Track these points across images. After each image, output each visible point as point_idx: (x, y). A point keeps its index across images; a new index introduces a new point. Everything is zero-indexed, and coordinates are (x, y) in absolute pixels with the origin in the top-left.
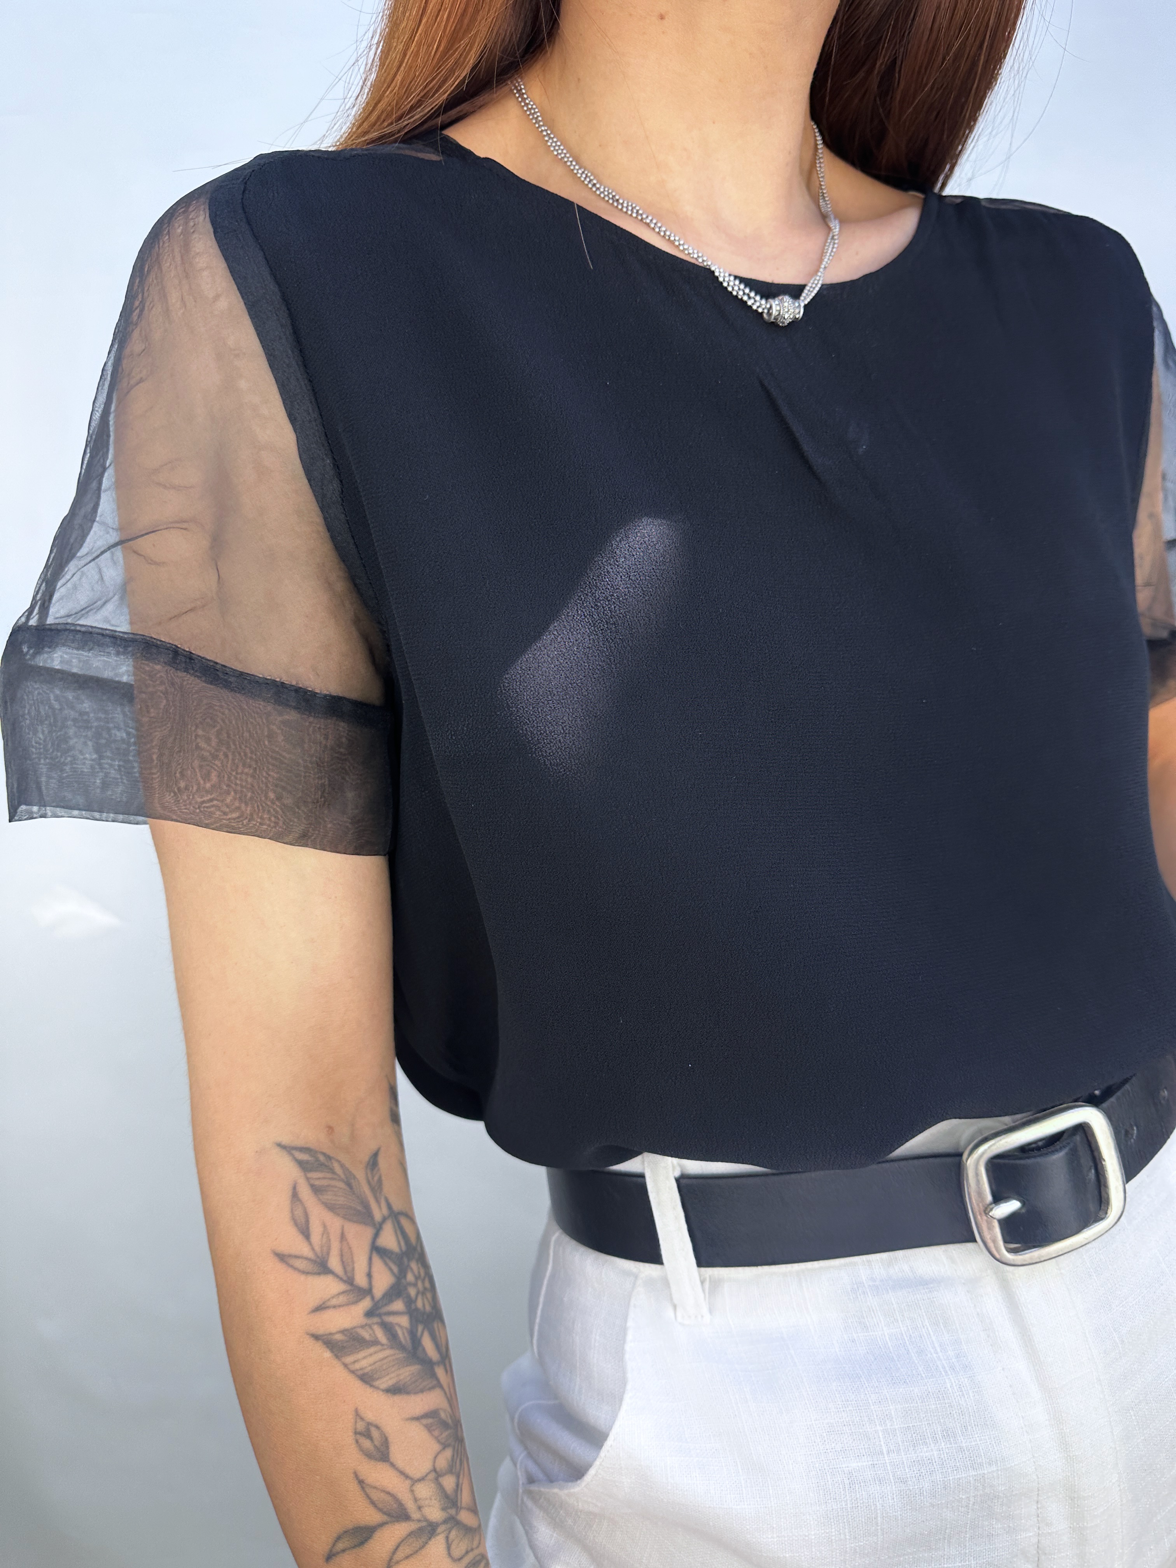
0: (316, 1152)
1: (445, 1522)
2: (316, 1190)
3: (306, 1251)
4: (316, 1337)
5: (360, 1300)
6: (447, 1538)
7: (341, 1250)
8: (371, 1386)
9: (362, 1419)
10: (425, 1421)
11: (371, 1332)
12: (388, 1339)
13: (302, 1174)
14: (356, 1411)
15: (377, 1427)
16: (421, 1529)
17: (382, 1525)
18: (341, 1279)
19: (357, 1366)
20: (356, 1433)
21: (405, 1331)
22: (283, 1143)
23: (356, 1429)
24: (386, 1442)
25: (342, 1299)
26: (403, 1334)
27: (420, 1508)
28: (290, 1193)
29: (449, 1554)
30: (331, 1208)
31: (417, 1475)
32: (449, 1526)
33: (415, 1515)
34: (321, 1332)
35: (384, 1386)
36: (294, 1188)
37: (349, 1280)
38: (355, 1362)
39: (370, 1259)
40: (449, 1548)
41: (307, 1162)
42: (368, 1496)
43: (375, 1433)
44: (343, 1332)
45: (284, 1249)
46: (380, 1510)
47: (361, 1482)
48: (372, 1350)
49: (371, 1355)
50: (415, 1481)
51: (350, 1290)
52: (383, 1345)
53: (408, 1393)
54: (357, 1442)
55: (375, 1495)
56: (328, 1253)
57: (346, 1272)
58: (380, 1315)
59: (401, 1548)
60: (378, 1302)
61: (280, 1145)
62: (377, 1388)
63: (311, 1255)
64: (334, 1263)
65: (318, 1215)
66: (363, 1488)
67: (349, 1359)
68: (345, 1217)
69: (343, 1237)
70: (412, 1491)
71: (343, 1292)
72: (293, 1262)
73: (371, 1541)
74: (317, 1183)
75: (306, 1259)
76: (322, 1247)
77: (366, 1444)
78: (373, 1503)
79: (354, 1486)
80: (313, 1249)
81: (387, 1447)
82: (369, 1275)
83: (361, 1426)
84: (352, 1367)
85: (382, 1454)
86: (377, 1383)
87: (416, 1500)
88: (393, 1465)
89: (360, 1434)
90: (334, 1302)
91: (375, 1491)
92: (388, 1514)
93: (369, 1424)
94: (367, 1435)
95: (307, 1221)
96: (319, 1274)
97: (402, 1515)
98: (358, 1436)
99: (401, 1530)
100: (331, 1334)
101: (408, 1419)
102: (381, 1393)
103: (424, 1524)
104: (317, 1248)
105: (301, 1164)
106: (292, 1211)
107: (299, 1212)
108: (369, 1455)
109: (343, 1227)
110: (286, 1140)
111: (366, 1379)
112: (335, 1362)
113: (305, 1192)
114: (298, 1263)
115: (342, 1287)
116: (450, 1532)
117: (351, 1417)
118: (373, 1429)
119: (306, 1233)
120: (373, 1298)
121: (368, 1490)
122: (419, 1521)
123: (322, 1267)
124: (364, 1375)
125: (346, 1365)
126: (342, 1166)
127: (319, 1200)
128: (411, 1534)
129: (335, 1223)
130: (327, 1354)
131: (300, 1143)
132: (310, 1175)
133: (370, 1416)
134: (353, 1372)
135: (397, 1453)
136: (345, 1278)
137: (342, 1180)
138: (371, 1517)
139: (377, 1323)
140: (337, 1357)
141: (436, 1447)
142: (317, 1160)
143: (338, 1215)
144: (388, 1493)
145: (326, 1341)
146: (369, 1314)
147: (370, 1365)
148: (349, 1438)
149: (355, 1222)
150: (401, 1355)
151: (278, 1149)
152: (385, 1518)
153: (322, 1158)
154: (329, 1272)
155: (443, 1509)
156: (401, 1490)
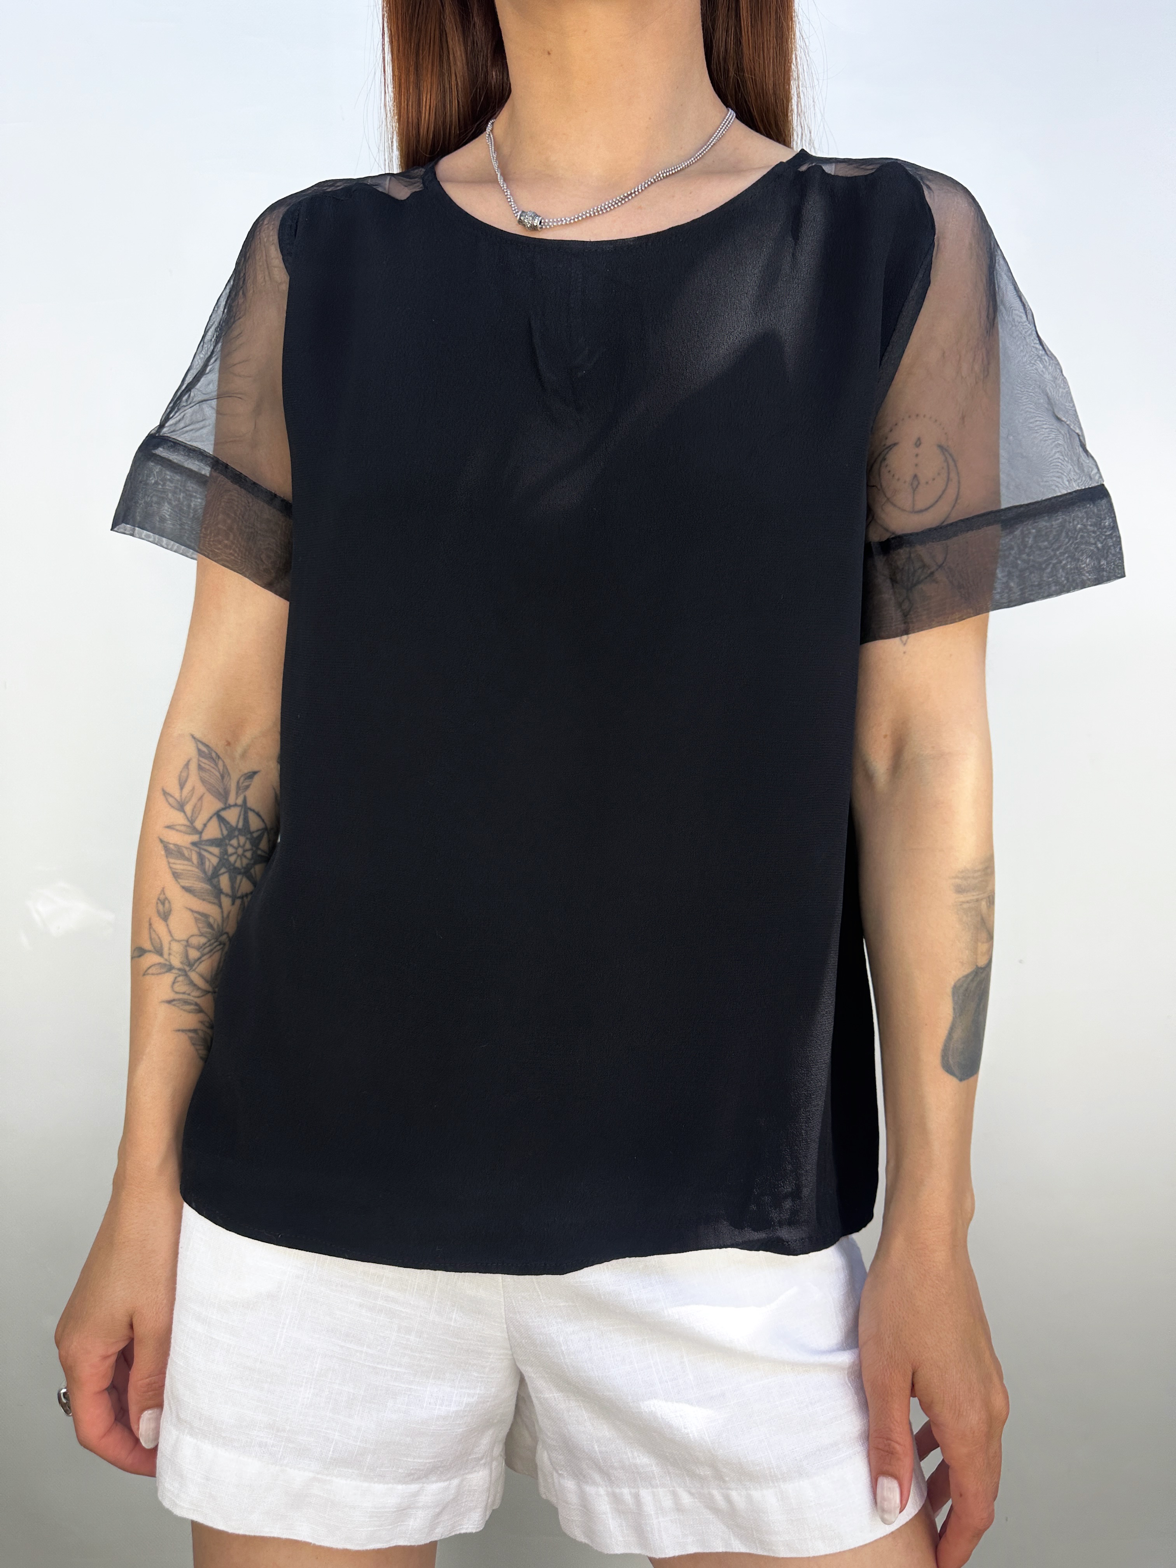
0: (212, 750)
1: (179, 969)
2: (200, 768)
3: (177, 795)
4: (161, 841)
5: (192, 834)
6: (176, 978)
7: (196, 804)
8: (176, 880)
9: (164, 894)
10: (196, 915)
11: (190, 854)
12: (198, 862)
13: (197, 756)
14: (163, 888)
15: (169, 902)
16: (165, 965)
17: (150, 951)
18: (187, 818)
19: (174, 866)
20: (159, 899)
21: (211, 867)
22: (195, 736)
23: (159, 897)
24: (170, 909)
25: (182, 828)
26: (209, 866)
27: (170, 954)
28: (185, 763)
29: (172, 986)
30: (203, 781)
31: (177, 938)
32: (180, 973)
33: (166, 956)
34: (165, 840)
35: (183, 884)
36: (189, 761)
37: (192, 822)
38: (174, 863)
39: (211, 818)
40: (174, 983)
41: (204, 752)
42: (150, 934)
43: (167, 905)
44: (175, 845)
45: (168, 790)
46: (152, 944)
47: (150, 924)
48: (186, 862)
49: (184, 865)
50: (174, 940)
51: (189, 826)
52: (193, 863)
53: (195, 896)
54: (157, 903)
55: (154, 936)
56: (187, 802)
57: (192, 816)
58: (200, 848)
59: (152, 968)
60: (202, 841)
61: (193, 737)
62: (179, 883)
63: (178, 798)
64: (188, 808)
65: (193, 780)
66: (150, 928)
67: (172, 861)
68: (208, 790)
69: (201, 798)
70: (170, 944)
71: (185, 825)
72: (168, 797)
73: (142, 957)
74: (203, 765)
75: (175, 799)
76: (186, 797)
77: (161, 907)
78: (151, 939)
79: (147, 925)
80: (181, 796)
81: (169, 915)
82: (205, 825)
83: (162, 897)
84: (171, 865)
85: (165, 916)
86: (179, 880)
87: (170, 949)
88: (167, 925)
89: (160, 901)
90: (178, 827)
91: (154, 933)
92: (154, 948)
93: (166, 898)
94: (163, 904)
95: (186, 781)
96: (178, 810)
97: (160, 952)
98: (159, 902)
99: (156, 959)
100: (169, 843)
101: (187, 908)
102: (179, 886)
103: (168, 963)
104: (183, 796)
105: (199, 750)
106: (181, 772)
107: (184, 774)
109: (204, 794)
110: (198, 735)
111: (176, 875)
112: (164, 858)
113: (193, 766)
114: (171, 800)
115: (188, 824)
116: (179, 976)
117: (159, 889)
118: (167, 902)
119: (182, 786)
120: (200, 837)
121: (151, 930)
122: (166, 960)
123: (181, 807)
124: (176, 873)
125: (169, 863)
126: (224, 766)
127: (199, 774)
128: (159, 964)
129: (201, 789)
130: (163, 853)
131: (204, 740)
132: (201, 759)
133: (169, 894)
134: (170, 868)
135: (173, 920)
136: (190, 819)
137: (219, 772)
138: (147, 945)
139: (196, 851)
140: (167, 857)
141: (195, 931)
142: (210, 754)
143: (205, 787)
144: (159, 938)
145: (165, 845)
146: (194, 844)
147: (181, 870)
148: (154, 901)
149: (212, 795)
150: (202, 875)
151: (191, 738)
152: (153, 950)
153: (214, 755)
154: (184, 812)
155: (182, 963)
156: (166, 939)
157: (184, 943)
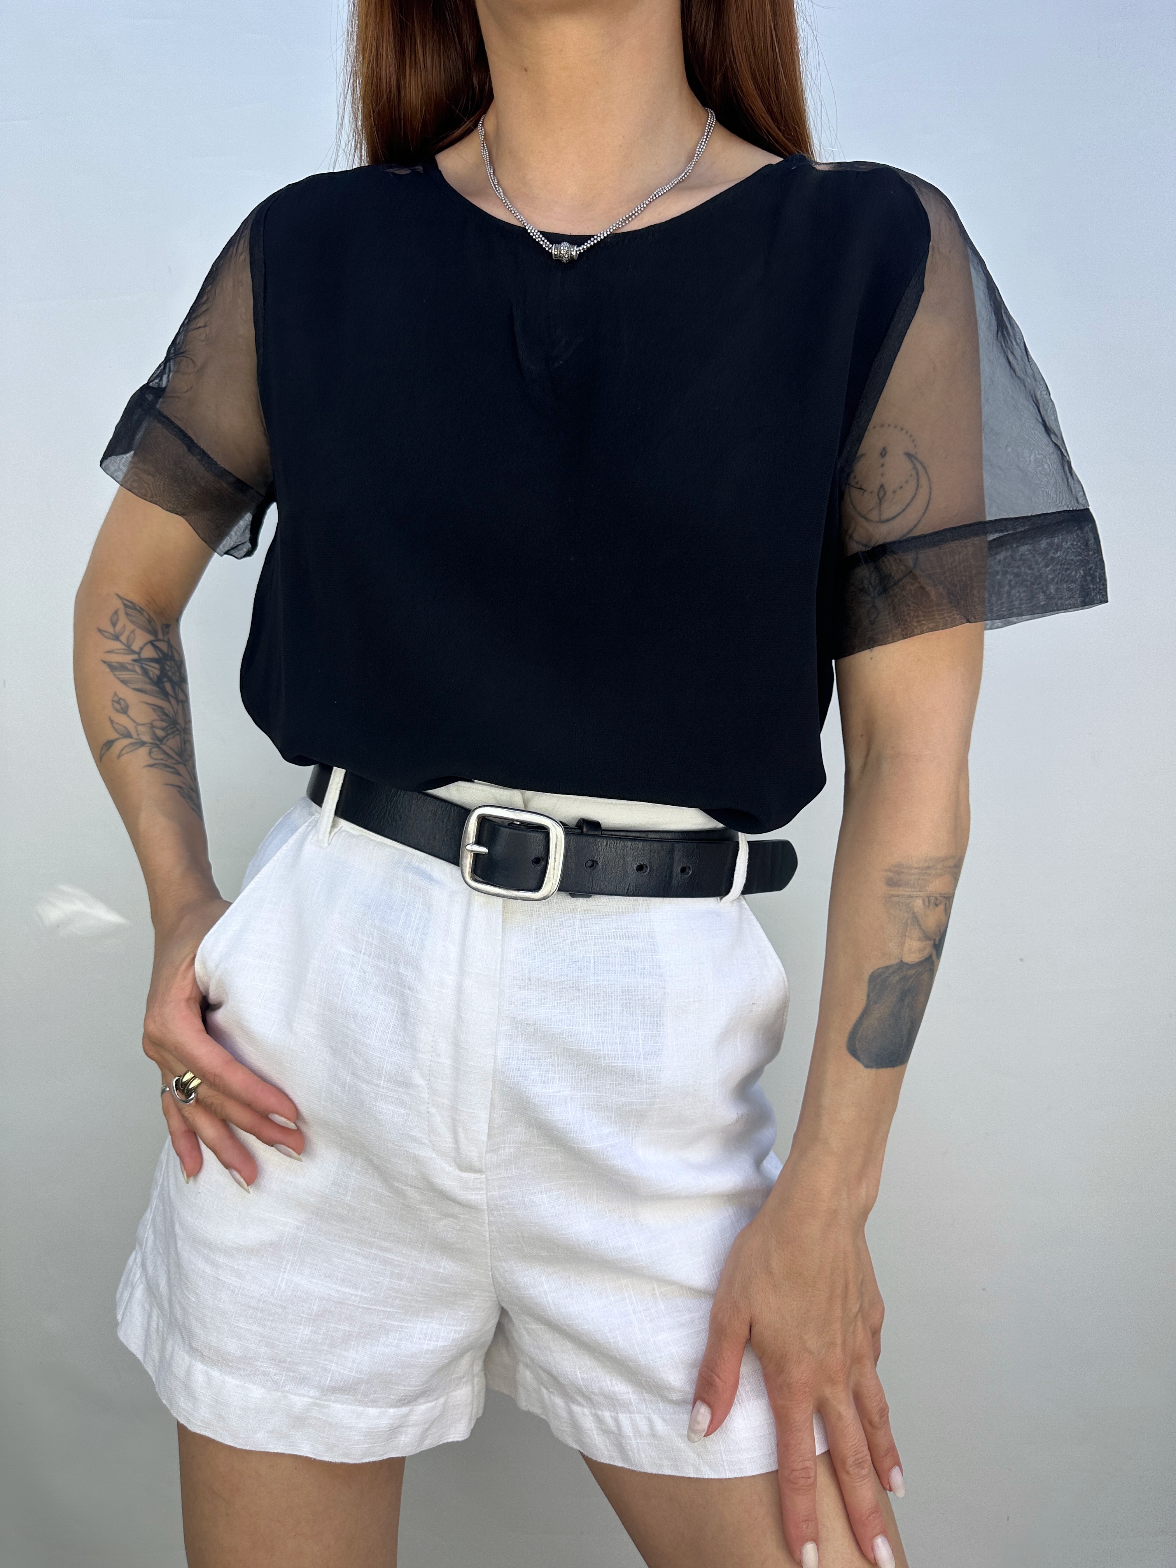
1: (151, 744)
3: (109, 630)
4: (104, 662)
5: (132, 655)
6: (149, 750)
7: (130, 637)
8: (125, 685)
9: (118, 696)
10: (152, 706)
11: (134, 667)
12: (143, 673)
13: (123, 607)
14: (117, 693)
15: (125, 702)
16: (136, 743)
17: (118, 739)
19: (119, 675)
20: (113, 701)
24: (127, 706)
25: (122, 651)
27: (138, 735)
28: (113, 611)
29: (149, 756)
30: (131, 621)
33: (135, 736)
34: (106, 660)
35: (133, 687)
36: (117, 611)
37: (129, 647)
39: (146, 645)
41: (128, 605)
42: (114, 727)
43: (123, 703)
44: (116, 661)
46: (119, 733)
47: (112, 721)
49: (130, 675)
50: (138, 724)
51: (129, 651)
52: (139, 674)
53: (146, 694)
54: (113, 704)
55: (117, 727)
56: (122, 635)
58: (142, 664)
59: (124, 750)
60: (142, 659)
62: (129, 687)
64: (123, 638)
65: (123, 620)
66: (112, 724)
68: (137, 627)
69: (133, 633)
70: (136, 728)
73: (107, 749)
75: (110, 633)
76: (120, 632)
77: (118, 706)
78: (116, 730)
79: (108, 724)
80: (113, 631)
81: (128, 709)
82: (142, 650)
83: (116, 699)
85: (124, 711)
86: (129, 685)
87: (137, 732)
88: (128, 716)
90: (118, 650)
92: (121, 735)
93: (122, 699)
94: (118, 702)
95: (117, 622)
96: (114, 640)
97: (128, 735)
98: (114, 703)
99: (127, 741)
101: (141, 702)
102: (130, 689)
104: (118, 632)
105: (124, 603)
106: (110, 616)
107: (114, 618)
108: (117, 711)
110: (121, 595)
111: (124, 682)
113: (121, 613)
114: (106, 634)
115: (126, 649)
116: (153, 749)
117: (111, 695)
119: (113, 625)
120: (140, 656)
121: (114, 725)
122: (137, 739)
123: (117, 638)
124: (124, 680)
127: (128, 617)
128: (130, 744)
129: (131, 627)
130: (108, 670)
131: (127, 598)
132: (127, 609)
133: (122, 696)
134: (118, 678)
135: (132, 712)
136: (127, 645)
138: (113, 735)
139: (139, 666)
140: (113, 672)
141: (156, 717)
142: (133, 607)
144: (124, 727)
145: (110, 665)
146: (136, 661)
147: (127, 678)
148: (109, 703)
149: (145, 632)
150: (148, 682)
152: (120, 736)
154: (121, 641)
155: (152, 739)
156: (131, 727)
157: (150, 725)
